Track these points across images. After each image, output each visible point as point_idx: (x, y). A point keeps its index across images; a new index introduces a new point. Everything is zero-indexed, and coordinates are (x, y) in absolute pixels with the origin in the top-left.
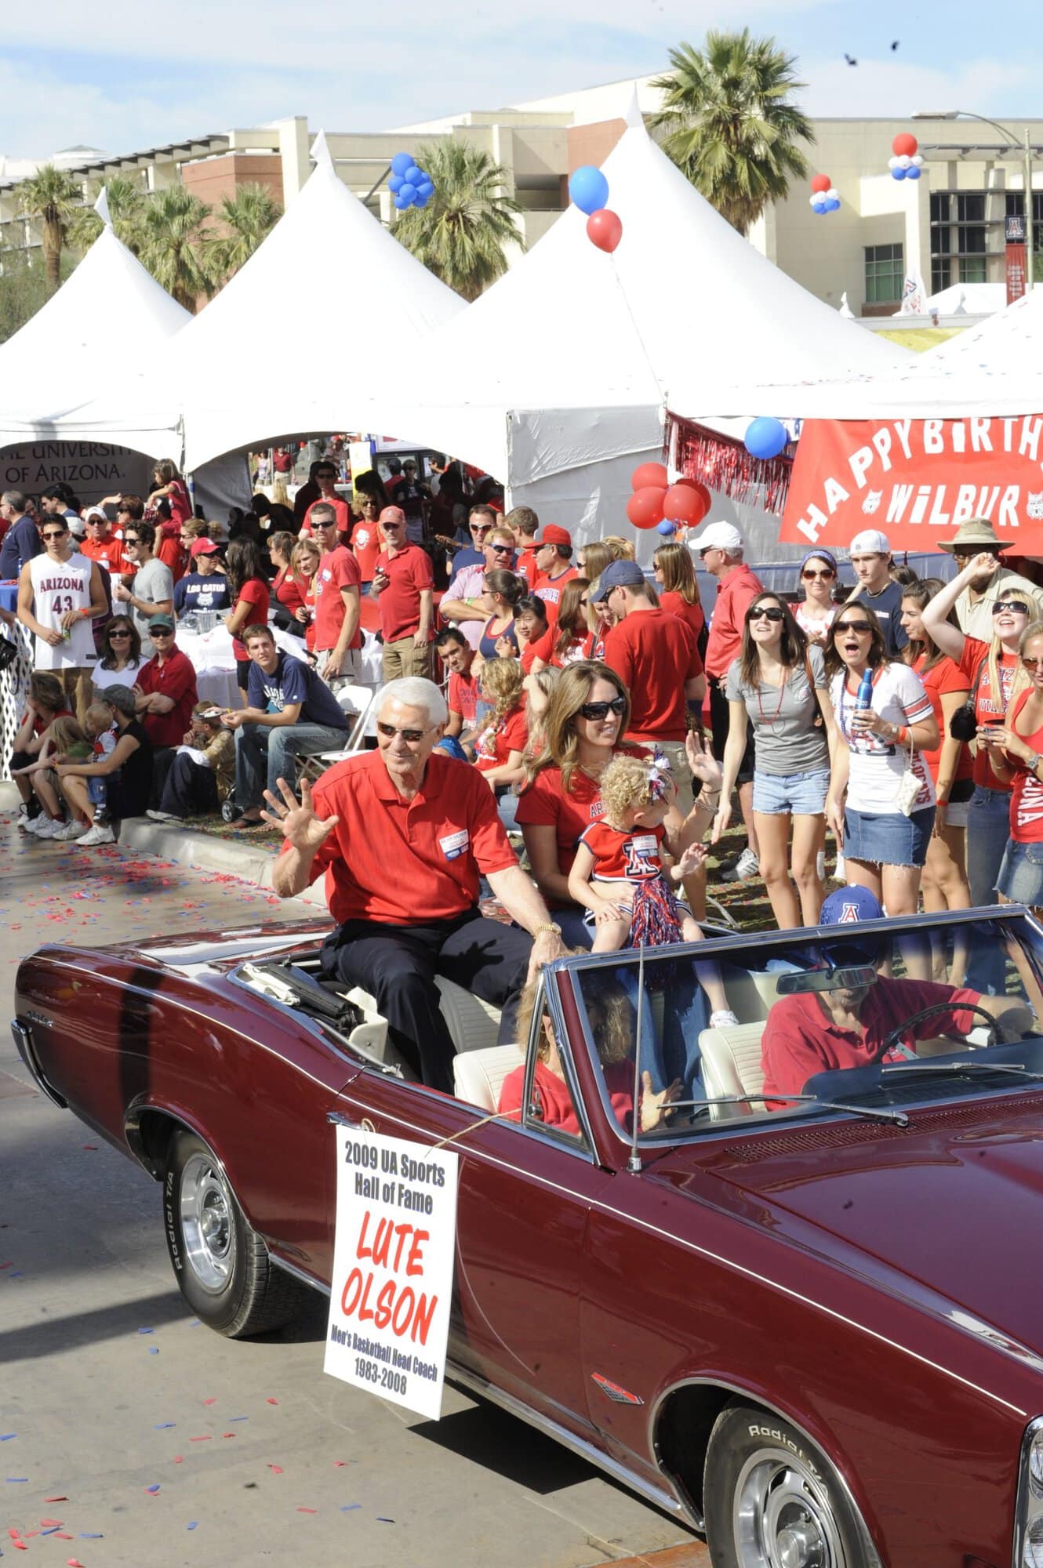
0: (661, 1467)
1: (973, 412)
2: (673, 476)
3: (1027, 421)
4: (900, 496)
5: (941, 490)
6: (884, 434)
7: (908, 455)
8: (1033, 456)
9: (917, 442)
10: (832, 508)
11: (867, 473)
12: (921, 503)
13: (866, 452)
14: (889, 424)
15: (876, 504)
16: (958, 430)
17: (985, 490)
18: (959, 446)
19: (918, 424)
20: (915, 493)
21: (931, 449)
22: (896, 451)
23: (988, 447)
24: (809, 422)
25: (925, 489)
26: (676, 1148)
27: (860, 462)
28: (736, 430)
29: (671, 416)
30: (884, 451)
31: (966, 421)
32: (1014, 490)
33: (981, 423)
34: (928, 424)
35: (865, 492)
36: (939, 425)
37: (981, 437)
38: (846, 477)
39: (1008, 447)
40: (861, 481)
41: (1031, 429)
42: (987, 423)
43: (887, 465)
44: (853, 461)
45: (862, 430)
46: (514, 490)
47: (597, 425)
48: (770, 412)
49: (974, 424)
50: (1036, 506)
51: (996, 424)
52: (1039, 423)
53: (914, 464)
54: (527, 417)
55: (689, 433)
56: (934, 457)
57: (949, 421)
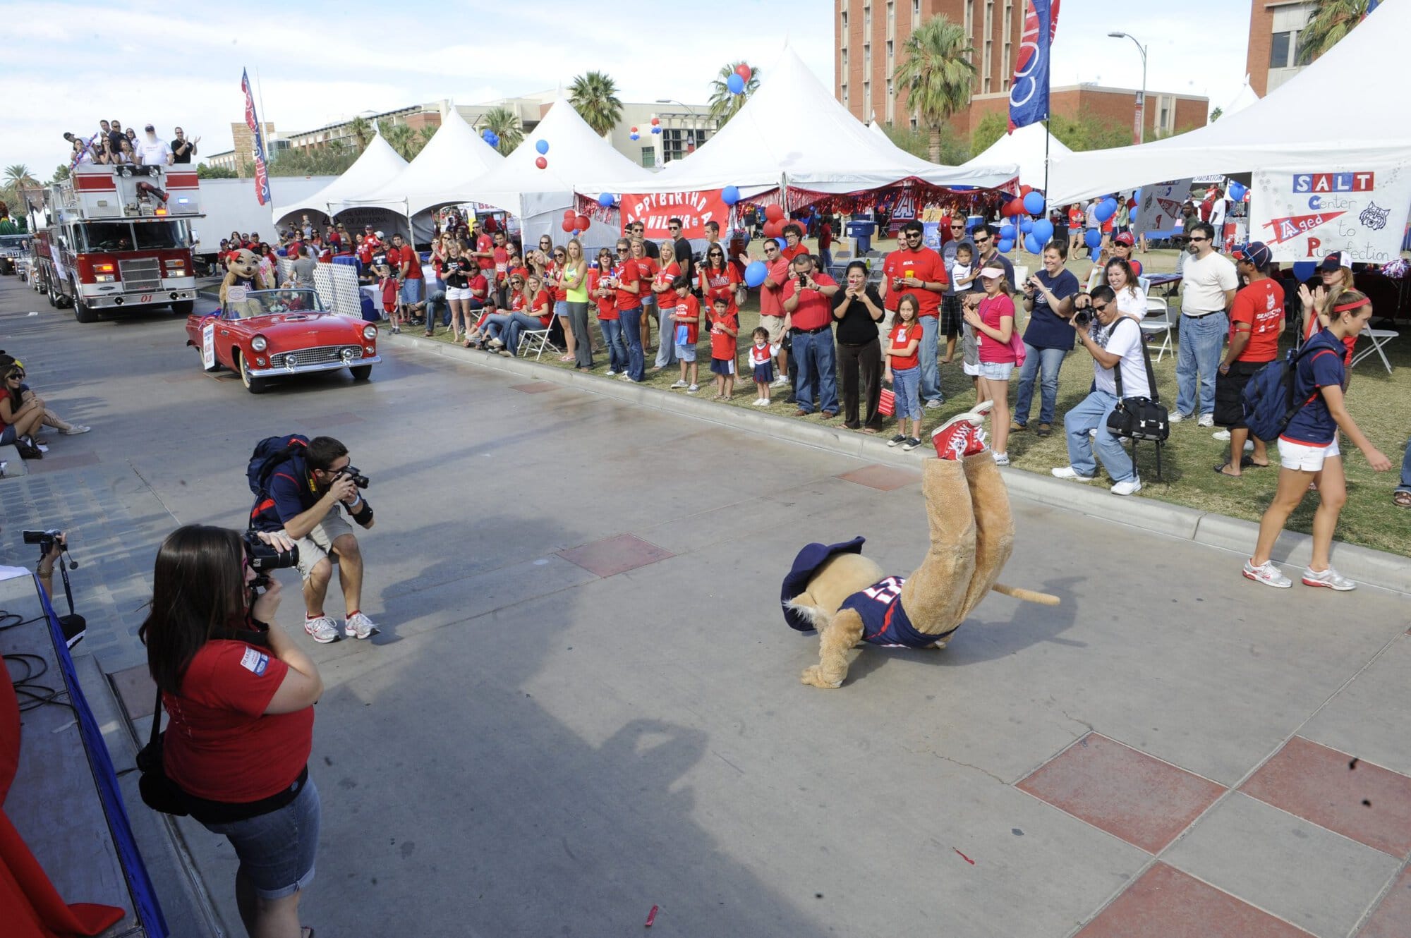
1: (676, 191)
2: (577, 214)
3: (694, 194)
4: (652, 220)
6: (647, 199)
7: (655, 205)
8: (695, 205)
9: (657, 202)
11: (641, 212)
12: (659, 222)
13: (641, 205)
14: (649, 195)
16: (671, 197)
18: (671, 203)
20: (657, 219)
21: (663, 203)
22: (651, 204)
23: (681, 202)
24: (623, 195)
25: (660, 217)
27: (638, 209)
28: (596, 198)
29: (576, 193)
30: (647, 205)
31: (674, 194)
32: (688, 217)
33: (678, 194)
34: (661, 195)
36: (665, 195)
37: (678, 198)
38: (634, 214)
39: (687, 202)
41: (695, 196)
42: (681, 195)
43: (648, 209)
45: (640, 198)
46: (523, 219)
47: (549, 198)
48: (610, 191)
49: (676, 195)
50: (695, 222)
51: (684, 194)
52: (697, 194)
53: (657, 209)
54: (526, 195)
55: (584, 200)
56: (663, 207)
57: (668, 194)
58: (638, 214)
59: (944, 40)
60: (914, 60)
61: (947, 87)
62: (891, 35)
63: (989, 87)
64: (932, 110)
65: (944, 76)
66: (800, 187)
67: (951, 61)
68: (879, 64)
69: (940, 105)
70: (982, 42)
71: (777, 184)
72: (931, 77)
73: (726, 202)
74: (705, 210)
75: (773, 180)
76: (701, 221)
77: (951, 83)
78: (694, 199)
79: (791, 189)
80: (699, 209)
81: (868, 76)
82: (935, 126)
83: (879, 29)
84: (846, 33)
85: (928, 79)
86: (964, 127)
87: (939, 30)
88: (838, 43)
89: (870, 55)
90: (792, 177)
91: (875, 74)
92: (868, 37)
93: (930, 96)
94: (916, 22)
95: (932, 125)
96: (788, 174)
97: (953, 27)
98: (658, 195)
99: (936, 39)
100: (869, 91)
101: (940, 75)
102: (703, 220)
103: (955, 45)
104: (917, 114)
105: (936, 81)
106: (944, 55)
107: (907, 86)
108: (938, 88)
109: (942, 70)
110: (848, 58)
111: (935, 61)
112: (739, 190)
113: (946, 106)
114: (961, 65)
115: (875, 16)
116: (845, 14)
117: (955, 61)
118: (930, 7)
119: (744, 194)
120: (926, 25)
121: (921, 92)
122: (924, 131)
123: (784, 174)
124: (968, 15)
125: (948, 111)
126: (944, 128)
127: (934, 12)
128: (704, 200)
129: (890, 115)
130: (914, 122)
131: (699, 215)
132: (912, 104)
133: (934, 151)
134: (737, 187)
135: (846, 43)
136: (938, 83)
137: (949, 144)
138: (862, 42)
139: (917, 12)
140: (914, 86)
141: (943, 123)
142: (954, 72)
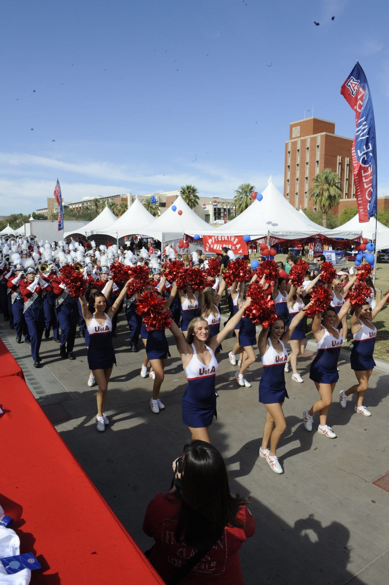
1: (225, 235)
2: (185, 242)
3: (232, 237)
4: (215, 246)
6: (213, 238)
7: (216, 240)
8: (233, 241)
9: (218, 239)
12: (218, 247)
13: (211, 240)
14: (214, 236)
16: (223, 237)
18: (223, 239)
20: (217, 245)
21: (220, 240)
22: (215, 240)
23: (227, 240)
24: (203, 236)
25: (219, 245)
27: (210, 241)
28: (193, 236)
29: (185, 234)
30: (213, 240)
31: (224, 236)
35: (211, 245)
36: (220, 237)
37: (226, 238)
38: (209, 244)
39: (229, 240)
40: (210, 243)
42: (227, 237)
43: (214, 241)
44: (209, 241)
45: (210, 237)
46: (163, 243)
47: (174, 235)
48: (199, 234)
50: (233, 248)
51: (228, 237)
52: (234, 237)
53: (217, 242)
54: (165, 233)
55: (187, 237)
57: (222, 236)
59: (330, 178)
60: (317, 186)
61: (330, 197)
62: (307, 175)
63: (347, 196)
64: (324, 205)
65: (329, 192)
66: (275, 236)
67: (332, 187)
68: (302, 186)
69: (327, 204)
70: (344, 178)
71: (266, 235)
72: (324, 192)
73: (245, 241)
74: (237, 243)
75: (265, 233)
76: (236, 248)
77: (332, 195)
78: (232, 239)
79: (271, 237)
80: (235, 243)
81: (297, 190)
82: (325, 211)
83: (303, 173)
84: (289, 173)
85: (323, 193)
86: (336, 212)
87: (328, 174)
88: (285, 177)
89: (298, 182)
90: (272, 232)
91: (300, 190)
92: (298, 175)
93: (323, 200)
94: (317, 171)
95: (324, 211)
96: (271, 231)
97: (333, 174)
98: (218, 237)
99: (326, 178)
100: (298, 196)
101: (327, 192)
102: (237, 247)
103: (334, 180)
104: (318, 207)
105: (326, 194)
106: (329, 184)
107: (314, 196)
108: (327, 197)
109: (328, 190)
110: (289, 183)
111: (326, 186)
112: (250, 236)
113: (330, 204)
114: (336, 188)
115: (301, 168)
116: (289, 166)
117: (334, 187)
118: (323, 165)
119: (252, 238)
120: (322, 173)
121: (320, 198)
122: (320, 213)
123: (269, 231)
124: (339, 168)
125: (330, 206)
126: (328, 212)
127: (325, 167)
128: (237, 240)
129: (306, 206)
130: (316, 209)
131: (235, 245)
132: (316, 203)
133: (324, 221)
134: (250, 235)
135: (289, 177)
136: (327, 195)
137: (330, 219)
138: (295, 177)
139: (318, 166)
140: (317, 196)
141: (328, 211)
142: (333, 191)
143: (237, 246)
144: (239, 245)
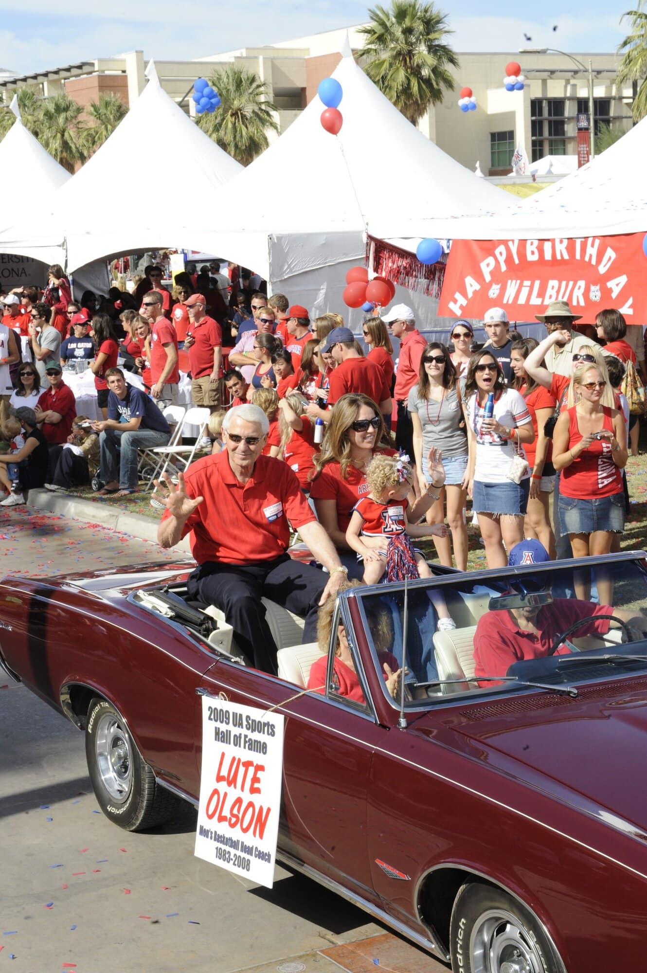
0: (422, 920)
1: (557, 235)
2: (372, 275)
3: (590, 240)
4: (512, 287)
5: (537, 283)
6: (502, 248)
7: (517, 261)
8: (594, 262)
9: (522, 254)
10: (470, 295)
11: (491, 273)
12: (525, 291)
13: (491, 260)
14: (505, 242)
15: (497, 292)
16: (547, 246)
17: (564, 283)
18: (548, 256)
19: (523, 243)
20: (521, 286)
21: (532, 258)
22: (509, 260)
23: (566, 257)
24: (456, 242)
25: (527, 283)
26: (429, 712)
27: (487, 266)
28: (411, 247)
29: (370, 238)
30: (502, 259)
31: (553, 241)
32: (582, 283)
33: (561, 242)
34: (529, 243)
35: (491, 283)
36: (536, 243)
37: (562, 250)
38: (478, 276)
39: (578, 257)
41: (593, 246)
42: (565, 242)
43: (504, 268)
44: (483, 265)
45: (488, 246)
46: (273, 283)
47: (324, 244)
48: (432, 235)
49: (557, 242)
50: (595, 294)
51: (571, 242)
52: (597, 242)
53: (520, 267)
54: (279, 238)
55: (381, 248)
56: (532, 263)
57: (542, 241)
58: (488, 278)
74: (613, 273)
76: (607, 292)
78: (592, 251)
80: (602, 269)
102: (610, 291)
128: (610, 253)
131: (602, 281)
143: (610, 284)
144: (623, 280)
